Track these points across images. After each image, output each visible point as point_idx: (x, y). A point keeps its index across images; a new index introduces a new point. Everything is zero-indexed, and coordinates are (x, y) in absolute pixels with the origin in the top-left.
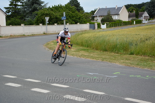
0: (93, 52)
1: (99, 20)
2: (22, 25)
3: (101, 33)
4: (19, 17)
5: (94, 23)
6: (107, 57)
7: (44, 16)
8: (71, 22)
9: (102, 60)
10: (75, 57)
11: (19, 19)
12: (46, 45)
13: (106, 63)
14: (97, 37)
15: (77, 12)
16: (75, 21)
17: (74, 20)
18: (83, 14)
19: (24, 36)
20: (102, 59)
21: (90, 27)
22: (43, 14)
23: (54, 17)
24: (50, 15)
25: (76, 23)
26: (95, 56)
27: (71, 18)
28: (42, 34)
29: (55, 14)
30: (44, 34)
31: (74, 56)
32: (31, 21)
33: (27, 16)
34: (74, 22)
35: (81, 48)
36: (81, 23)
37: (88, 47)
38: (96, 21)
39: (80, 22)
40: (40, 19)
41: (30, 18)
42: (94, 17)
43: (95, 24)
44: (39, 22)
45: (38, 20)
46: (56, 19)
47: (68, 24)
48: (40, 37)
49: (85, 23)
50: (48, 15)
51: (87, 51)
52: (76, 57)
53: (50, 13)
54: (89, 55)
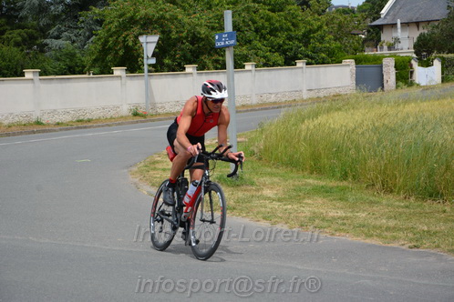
0: (371, 203)
1: (405, 42)
2: (29, 74)
3: (411, 108)
4: (16, 35)
5: (377, 61)
6: (442, 227)
7: (136, 29)
8: (264, 57)
9: (411, 240)
10: (279, 226)
11: (17, 44)
12: (141, 172)
13: (432, 259)
14: (393, 130)
15: (295, 7)
16: (284, 52)
17: (280, 46)
18: (323, 18)
19: (40, 128)
20: (411, 235)
21: (360, 80)
22: (132, 18)
23: (184, 34)
24: (162, 26)
25: (290, 61)
26: (378, 223)
27: (263, 37)
28: (126, 117)
29: (186, 20)
30: (136, 114)
31: (275, 223)
32: (72, 56)
33: (53, 31)
34: (277, 57)
35: (311, 181)
36: (313, 60)
37: (345, 177)
38: (391, 47)
39: (307, 56)
40: (116, 42)
41: (69, 38)
42: (380, 27)
43: (385, 61)
44: (109, 57)
45: (105, 50)
46: (192, 44)
47: (249, 66)
48: (117, 132)
49: (332, 58)
50: (151, 23)
51: (341, 195)
52: (285, 228)
53: (163, 17)
54: (346, 218)
